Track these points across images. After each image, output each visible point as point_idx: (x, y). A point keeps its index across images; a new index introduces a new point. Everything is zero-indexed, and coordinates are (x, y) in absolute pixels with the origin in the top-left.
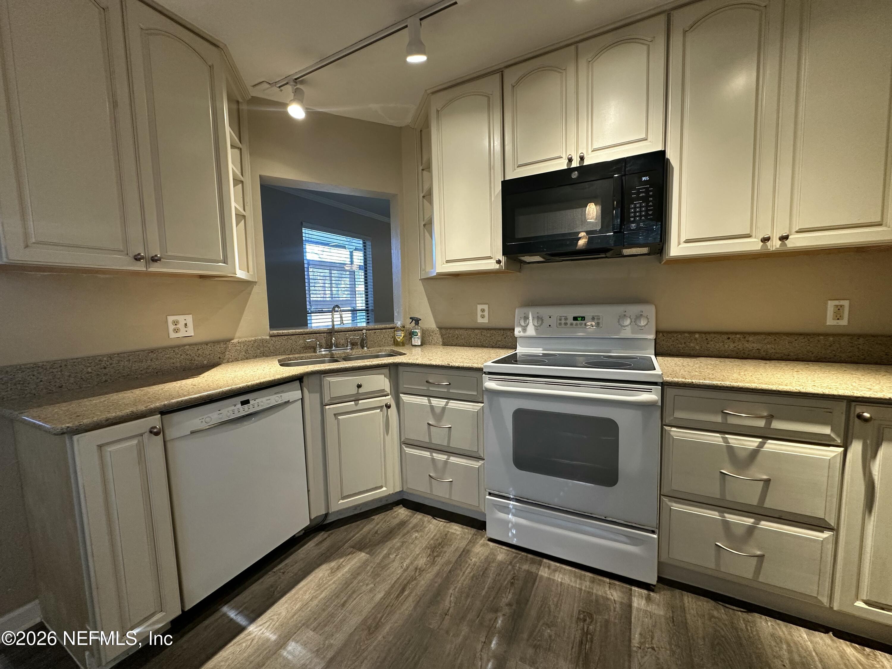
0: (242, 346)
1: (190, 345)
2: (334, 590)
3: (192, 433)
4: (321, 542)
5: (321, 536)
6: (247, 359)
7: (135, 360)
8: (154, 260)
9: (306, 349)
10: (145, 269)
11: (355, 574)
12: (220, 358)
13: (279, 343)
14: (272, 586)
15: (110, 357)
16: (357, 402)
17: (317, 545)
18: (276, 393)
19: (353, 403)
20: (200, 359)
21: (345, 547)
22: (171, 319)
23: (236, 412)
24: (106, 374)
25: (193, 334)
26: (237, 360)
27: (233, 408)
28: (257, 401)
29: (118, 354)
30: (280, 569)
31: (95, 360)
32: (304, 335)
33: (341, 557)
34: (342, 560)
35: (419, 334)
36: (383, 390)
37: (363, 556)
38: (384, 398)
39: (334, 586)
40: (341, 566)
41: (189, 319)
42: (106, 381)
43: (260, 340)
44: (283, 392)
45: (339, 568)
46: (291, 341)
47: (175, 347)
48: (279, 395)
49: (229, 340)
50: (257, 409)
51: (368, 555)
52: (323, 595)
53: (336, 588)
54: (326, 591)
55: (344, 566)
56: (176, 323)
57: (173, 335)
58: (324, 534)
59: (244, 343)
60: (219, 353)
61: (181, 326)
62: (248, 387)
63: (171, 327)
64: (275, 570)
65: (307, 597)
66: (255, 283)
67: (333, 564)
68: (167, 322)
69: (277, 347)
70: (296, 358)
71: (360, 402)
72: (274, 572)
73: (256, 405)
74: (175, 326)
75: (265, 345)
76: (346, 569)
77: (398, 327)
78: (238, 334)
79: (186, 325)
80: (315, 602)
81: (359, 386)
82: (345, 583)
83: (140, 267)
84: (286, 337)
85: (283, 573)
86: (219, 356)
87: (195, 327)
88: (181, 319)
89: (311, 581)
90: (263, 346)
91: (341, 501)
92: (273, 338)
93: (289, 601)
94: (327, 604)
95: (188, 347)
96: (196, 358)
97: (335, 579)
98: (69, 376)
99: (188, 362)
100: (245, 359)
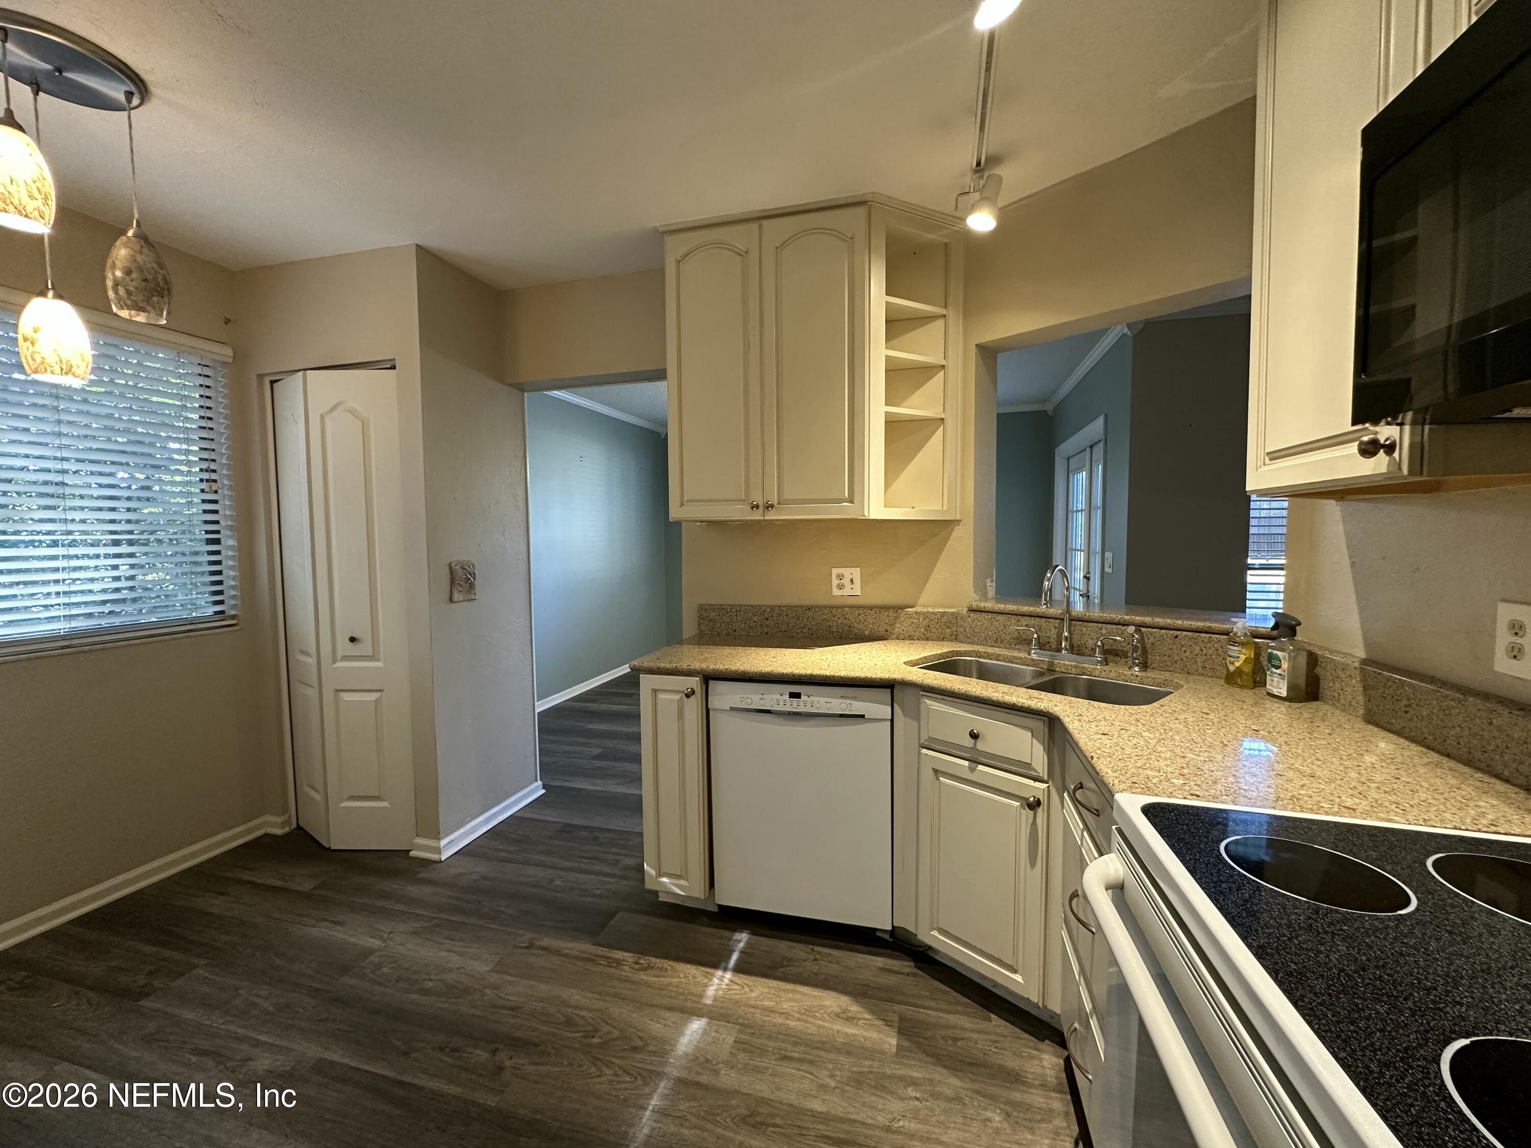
0: (921, 620)
1: (851, 607)
2: (805, 1034)
3: (732, 709)
4: (891, 971)
5: (907, 966)
6: (927, 639)
7: (792, 616)
8: (769, 507)
9: (1020, 643)
10: (762, 518)
11: (849, 1049)
12: (887, 631)
13: (979, 624)
14: (790, 960)
15: (772, 608)
16: (974, 765)
17: (882, 970)
18: (842, 697)
19: (966, 763)
20: (861, 626)
21: (896, 1007)
22: (835, 571)
23: (782, 703)
24: (767, 626)
25: (859, 594)
26: (911, 638)
27: (779, 697)
28: (812, 698)
29: (779, 607)
30: (819, 953)
31: (760, 610)
32: (1020, 617)
33: (872, 1012)
34: (867, 1016)
35: (1285, 665)
36: (1028, 766)
37: (890, 1041)
38: (1031, 782)
39: (813, 1029)
40: (855, 1021)
41: (856, 573)
42: (767, 633)
43: (953, 614)
44: (854, 698)
45: (850, 1019)
46: (997, 623)
47: (833, 607)
48: (848, 702)
49: (902, 608)
50: (809, 709)
51: (894, 1049)
52: (792, 1024)
53: (811, 1034)
54: (802, 1023)
55: (857, 1024)
56: (840, 577)
57: (836, 592)
58: (911, 966)
59: (925, 615)
60: (886, 623)
61: (846, 581)
62: (794, 675)
63: (835, 582)
64: (816, 948)
65: (785, 1007)
66: (957, 522)
67: (854, 1008)
68: (831, 575)
69: (976, 630)
70: (989, 656)
71: (980, 767)
72: (813, 950)
73: (809, 705)
74: (839, 581)
75: (960, 623)
76: (851, 1030)
77: (1236, 634)
78: (921, 600)
79: (852, 580)
80: (779, 1020)
81: (974, 736)
82: (823, 1042)
83: (757, 516)
84: (990, 616)
85: (816, 960)
86: (885, 628)
87: (864, 584)
88: (847, 572)
89: (814, 997)
90: (957, 623)
91: (935, 933)
92: (972, 615)
93: (772, 991)
94: (779, 1036)
95: (847, 609)
96: (856, 625)
97: (826, 1024)
98: (741, 622)
99: (846, 629)
100: (924, 640)
